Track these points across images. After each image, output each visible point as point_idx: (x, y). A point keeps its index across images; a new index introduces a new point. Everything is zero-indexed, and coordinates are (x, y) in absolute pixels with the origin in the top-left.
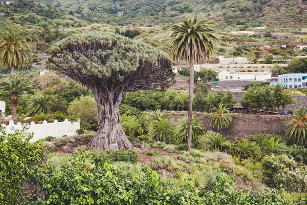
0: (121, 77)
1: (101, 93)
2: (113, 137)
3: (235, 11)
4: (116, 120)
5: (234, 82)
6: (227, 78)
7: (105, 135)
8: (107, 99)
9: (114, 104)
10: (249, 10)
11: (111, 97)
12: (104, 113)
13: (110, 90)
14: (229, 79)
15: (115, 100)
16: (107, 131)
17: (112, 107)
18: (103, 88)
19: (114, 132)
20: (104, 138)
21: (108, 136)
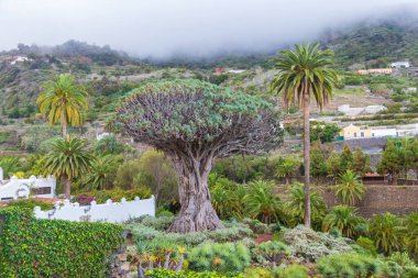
0: (209, 138)
1: (183, 160)
2: (200, 219)
3: (362, 42)
4: (204, 196)
5: (366, 140)
6: (355, 134)
7: (190, 218)
8: (192, 169)
9: (201, 174)
10: (383, 40)
11: (197, 165)
12: (188, 187)
13: (195, 156)
14: (359, 136)
15: (202, 170)
16: (192, 212)
17: (199, 178)
18: (186, 153)
19: (202, 212)
20: (188, 222)
21: (195, 218)
